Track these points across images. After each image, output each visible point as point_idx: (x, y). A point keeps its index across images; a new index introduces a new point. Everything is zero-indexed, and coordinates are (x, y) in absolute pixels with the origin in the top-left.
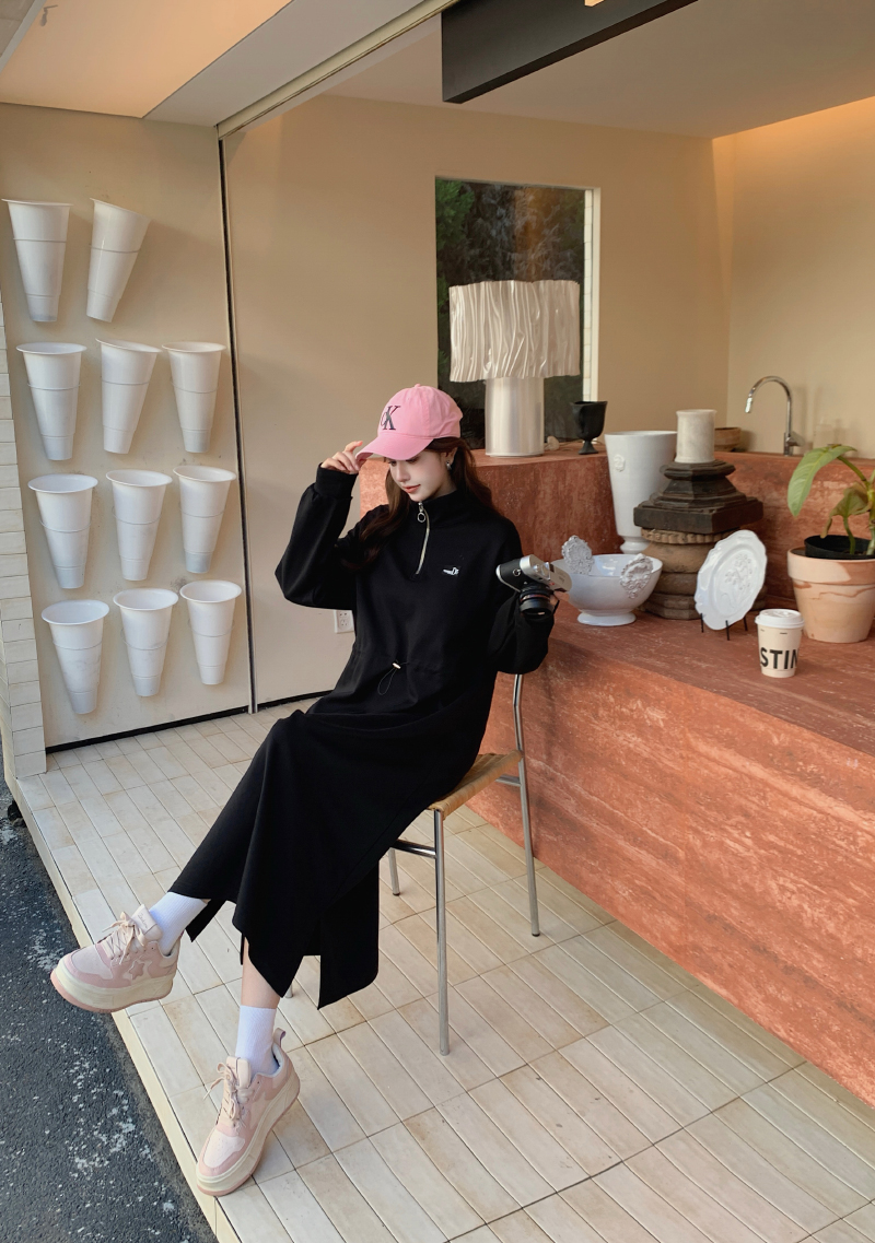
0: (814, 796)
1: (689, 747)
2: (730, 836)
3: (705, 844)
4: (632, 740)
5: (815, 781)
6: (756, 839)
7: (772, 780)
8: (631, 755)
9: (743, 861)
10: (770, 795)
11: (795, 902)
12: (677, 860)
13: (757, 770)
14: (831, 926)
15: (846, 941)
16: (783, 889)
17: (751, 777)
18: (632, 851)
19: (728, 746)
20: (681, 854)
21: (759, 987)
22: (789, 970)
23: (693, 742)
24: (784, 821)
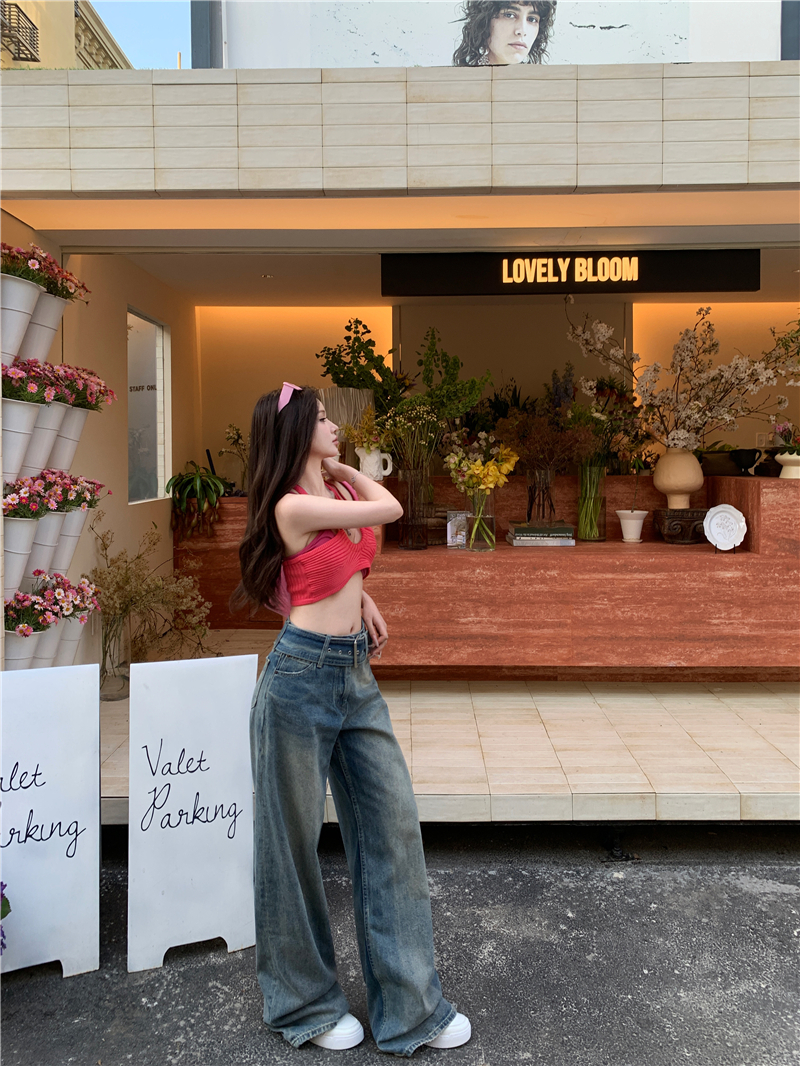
0: (636, 576)
1: (572, 579)
2: (596, 604)
3: (583, 612)
4: (538, 587)
5: (636, 571)
6: (610, 600)
7: (617, 577)
8: (536, 594)
9: (604, 611)
10: (616, 582)
11: (629, 614)
12: (566, 625)
13: (610, 576)
14: (646, 615)
15: (652, 617)
16: (623, 612)
17: (606, 579)
18: (537, 632)
19: (594, 572)
20: (569, 621)
21: (613, 652)
22: (627, 639)
23: (575, 577)
24: (623, 589)
